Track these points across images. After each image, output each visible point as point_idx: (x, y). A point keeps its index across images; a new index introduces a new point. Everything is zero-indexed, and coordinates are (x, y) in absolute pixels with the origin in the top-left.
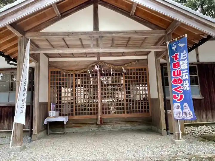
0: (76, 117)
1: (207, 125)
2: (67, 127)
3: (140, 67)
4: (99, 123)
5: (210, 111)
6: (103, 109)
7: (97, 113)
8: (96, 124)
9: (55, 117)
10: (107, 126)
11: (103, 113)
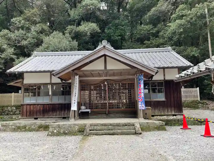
0: (95, 110)
1: (167, 115)
2: (90, 115)
3: (131, 83)
4: (107, 113)
5: (170, 108)
6: (109, 106)
7: (106, 108)
8: (106, 114)
9: (84, 109)
10: (111, 115)
11: (109, 108)
